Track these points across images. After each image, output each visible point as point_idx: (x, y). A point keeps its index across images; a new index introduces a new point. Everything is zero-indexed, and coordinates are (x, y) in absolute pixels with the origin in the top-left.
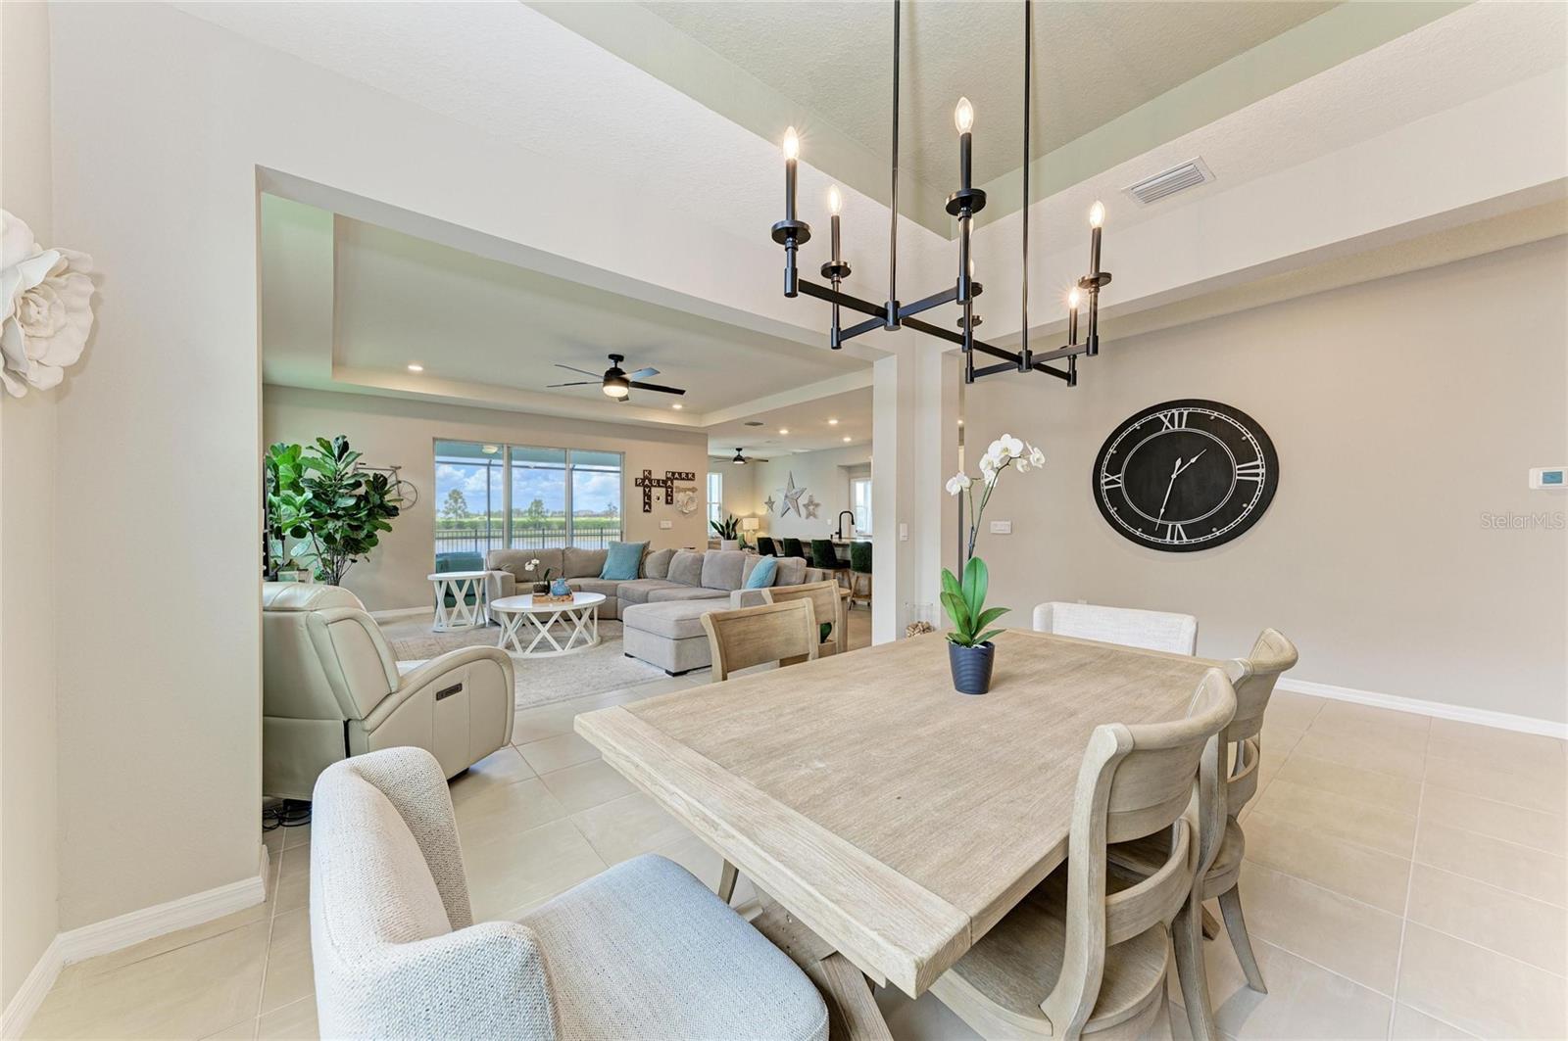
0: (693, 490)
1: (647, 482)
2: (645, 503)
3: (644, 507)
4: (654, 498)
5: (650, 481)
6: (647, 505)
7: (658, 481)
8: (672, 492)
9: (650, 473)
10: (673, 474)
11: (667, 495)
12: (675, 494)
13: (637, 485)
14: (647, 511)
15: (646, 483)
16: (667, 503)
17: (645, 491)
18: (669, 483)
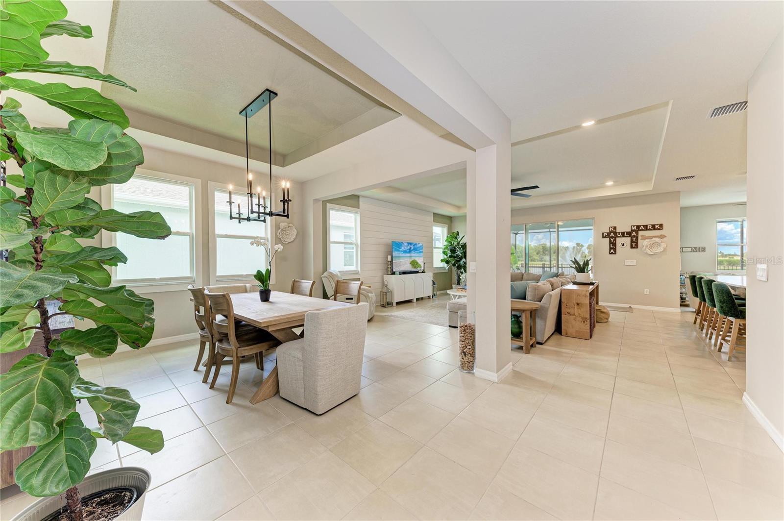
0: (662, 237)
1: (612, 234)
2: (611, 249)
3: (610, 251)
4: (618, 245)
5: (615, 233)
6: (613, 249)
7: (623, 233)
8: (637, 239)
9: (615, 228)
10: (638, 227)
11: (632, 242)
12: (640, 242)
13: (603, 237)
14: (612, 253)
15: (612, 236)
16: (632, 247)
17: (610, 241)
18: (634, 234)
